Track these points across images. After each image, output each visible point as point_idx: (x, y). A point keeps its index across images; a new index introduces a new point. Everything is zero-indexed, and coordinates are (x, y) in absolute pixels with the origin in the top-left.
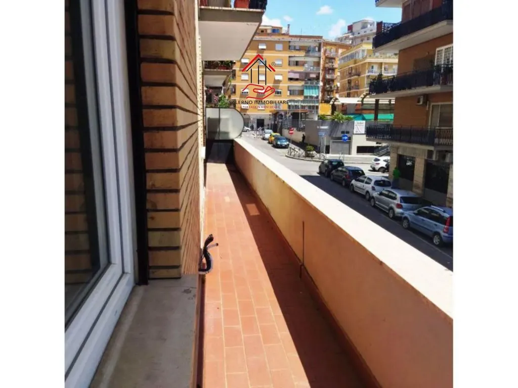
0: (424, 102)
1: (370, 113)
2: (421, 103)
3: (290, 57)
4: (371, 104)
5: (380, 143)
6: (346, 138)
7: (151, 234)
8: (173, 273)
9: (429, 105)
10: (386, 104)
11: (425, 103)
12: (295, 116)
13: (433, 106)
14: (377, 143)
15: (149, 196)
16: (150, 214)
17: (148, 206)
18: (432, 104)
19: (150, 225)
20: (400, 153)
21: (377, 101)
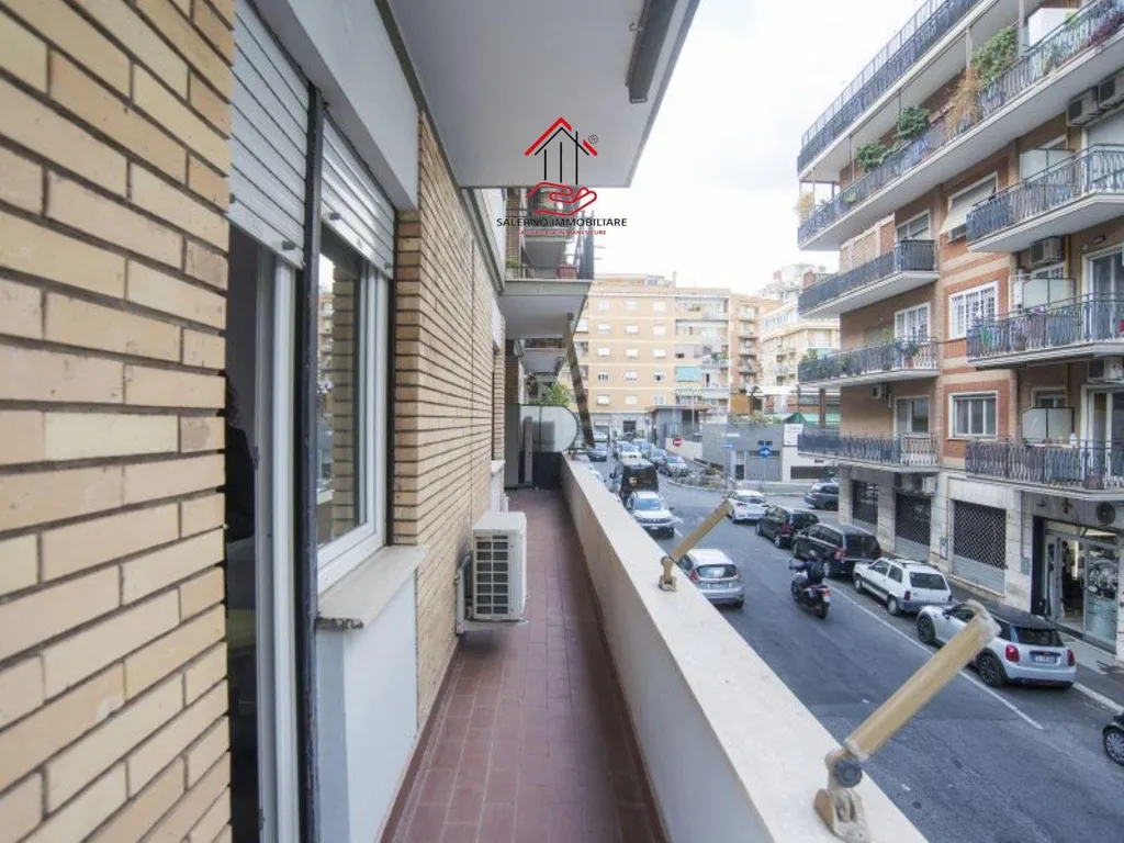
0: (883, 395)
1: (812, 412)
2: (879, 396)
3: (677, 321)
4: (813, 397)
5: (822, 462)
6: (767, 452)
7: (396, 509)
8: (411, 540)
9: (892, 400)
10: (837, 397)
11: (886, 396)
12: (688, 416)
13: (898, 401)
14: (816, 461)
15: (396, 480)
16: (396, 494)
17: (396, 488)
18: (896, 398)
19: (396, 502)
20: (854, 477)
21: (822, 391)
